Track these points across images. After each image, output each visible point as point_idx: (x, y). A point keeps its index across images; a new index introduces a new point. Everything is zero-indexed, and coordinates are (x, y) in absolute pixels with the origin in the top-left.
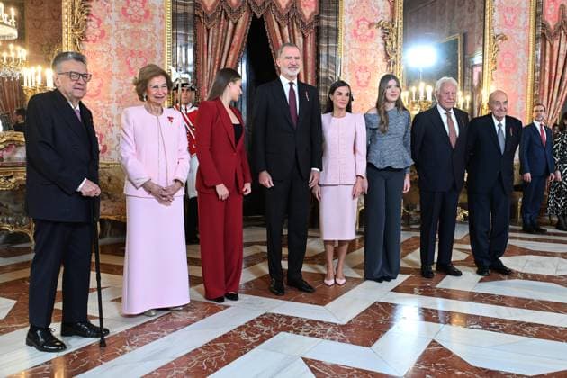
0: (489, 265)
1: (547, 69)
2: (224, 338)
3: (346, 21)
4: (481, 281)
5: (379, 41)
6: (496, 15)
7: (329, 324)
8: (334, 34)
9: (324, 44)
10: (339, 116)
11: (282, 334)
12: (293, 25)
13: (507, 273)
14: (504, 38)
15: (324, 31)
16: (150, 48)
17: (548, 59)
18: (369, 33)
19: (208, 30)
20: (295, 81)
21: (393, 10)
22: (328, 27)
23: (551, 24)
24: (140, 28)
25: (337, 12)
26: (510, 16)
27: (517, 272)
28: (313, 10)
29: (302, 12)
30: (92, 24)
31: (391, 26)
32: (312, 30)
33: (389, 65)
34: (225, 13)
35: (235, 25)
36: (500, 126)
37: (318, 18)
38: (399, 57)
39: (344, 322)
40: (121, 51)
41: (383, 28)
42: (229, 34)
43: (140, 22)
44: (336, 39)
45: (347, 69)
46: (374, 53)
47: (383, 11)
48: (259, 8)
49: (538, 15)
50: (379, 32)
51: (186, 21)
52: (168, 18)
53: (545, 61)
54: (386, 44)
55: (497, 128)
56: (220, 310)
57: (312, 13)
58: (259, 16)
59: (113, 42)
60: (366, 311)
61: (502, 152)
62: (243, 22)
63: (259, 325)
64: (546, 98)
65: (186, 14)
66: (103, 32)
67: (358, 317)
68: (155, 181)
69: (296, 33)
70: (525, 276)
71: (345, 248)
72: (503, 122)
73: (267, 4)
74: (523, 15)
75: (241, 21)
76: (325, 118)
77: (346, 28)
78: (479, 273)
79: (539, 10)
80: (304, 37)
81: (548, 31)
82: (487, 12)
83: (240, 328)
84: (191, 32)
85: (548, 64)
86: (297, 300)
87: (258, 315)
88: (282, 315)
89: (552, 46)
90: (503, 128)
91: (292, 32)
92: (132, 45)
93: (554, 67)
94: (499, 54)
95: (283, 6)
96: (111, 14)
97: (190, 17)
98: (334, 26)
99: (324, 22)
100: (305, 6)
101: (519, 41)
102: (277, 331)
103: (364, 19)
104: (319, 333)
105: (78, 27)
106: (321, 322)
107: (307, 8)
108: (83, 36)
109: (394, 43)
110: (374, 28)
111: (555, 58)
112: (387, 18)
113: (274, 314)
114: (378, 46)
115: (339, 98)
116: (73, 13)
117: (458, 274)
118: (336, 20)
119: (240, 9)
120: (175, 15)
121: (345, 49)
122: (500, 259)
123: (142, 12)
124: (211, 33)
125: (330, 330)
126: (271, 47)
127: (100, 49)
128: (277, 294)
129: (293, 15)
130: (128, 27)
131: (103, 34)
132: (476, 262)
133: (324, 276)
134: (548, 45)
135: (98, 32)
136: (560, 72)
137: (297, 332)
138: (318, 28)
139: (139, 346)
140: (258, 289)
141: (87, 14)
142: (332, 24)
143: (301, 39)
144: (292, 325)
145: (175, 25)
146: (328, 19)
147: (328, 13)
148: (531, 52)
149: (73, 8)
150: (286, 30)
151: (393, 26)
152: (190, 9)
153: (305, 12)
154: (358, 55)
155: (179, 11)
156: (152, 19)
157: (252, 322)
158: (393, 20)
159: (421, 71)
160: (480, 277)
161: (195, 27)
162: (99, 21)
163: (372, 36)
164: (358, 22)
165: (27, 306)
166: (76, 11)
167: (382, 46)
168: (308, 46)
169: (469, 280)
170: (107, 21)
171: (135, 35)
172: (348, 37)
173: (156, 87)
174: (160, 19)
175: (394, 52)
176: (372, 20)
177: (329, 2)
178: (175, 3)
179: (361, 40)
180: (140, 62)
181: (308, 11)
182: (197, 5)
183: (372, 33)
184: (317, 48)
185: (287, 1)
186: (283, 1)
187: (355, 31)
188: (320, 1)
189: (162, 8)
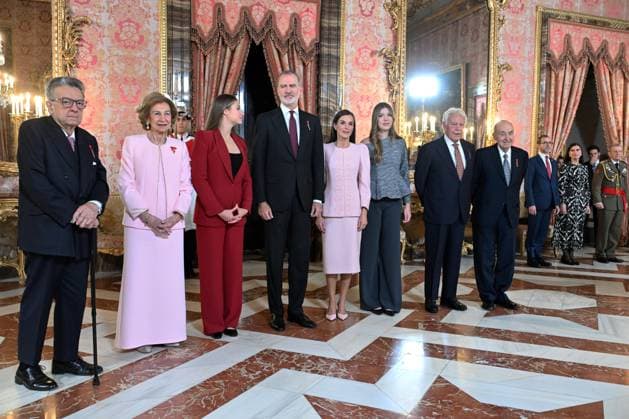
0: (494, 299)
1: (552, 100)
2: (223, 375)
3: (347, 49)
4: (486, 315)
5: (381, 70)
6: (501, 44)
7: (331, 360)
8: (335, 62)
9: (324, 73)
10: (343, 146)
11: (283, 371)
12: (293, 53)
13: (513, 307)
14: (508, 68)
15: (325, 59)
16: (145, 75)
17: (553, 90)
18: (371, 61)
19: (205, 57)
20: (296, 110)
21: (396, 38)
22: (329, 55)
23: (557, 54)
24: (133, 54)
25: (338, 40)
26: (515, 46)
27: (523, 306)
28: (314, 36)
29: (302, 40)
30: (84, 50)
31: (393, 55)
32: (312, 58)
33: (392, 94)
34: (223, 39)
35: (233, 52)
36: (505, 156)
37: (318, 46)
38: (402, 86)
39: (348, 358)
40: (113, 78)
41: (385, 56)
42: (227, 61)
43: (133, 48)
44: (338, 68)
45: (348, 99)
46: (376, 81)
47: (385, 39)
48: (258, 35)
49: (543, 45)
50: (381, 61)
51: (182, 47)
52: (163, 45)
53: (550, 92)
54: (388, 73)
55: (503, 160)
56: (219, 346)
57: (312, 41)
58: (257, 43)
59: (105, 68)
60: (369, 347)
61: (508, 183)
62: (241, 49)
63: (259, 361)
64: (550, 129)
65: (182, 40)
66: (95, 58)
67: (362, 353)
68: (153, 212)
69: (296, 61)
70: (531, 311)
71: (347, 282)
72: (509, 153)
73: (266, 31)
74: (528, 44)
75: (239, 47)
76: (328, 148)
77: (347, 56)
78: (484, 307)
79: (544, 40)
80: (304, 65)
81: (553, 61)
82: (492, 41)
83: (240, 365)
84: (187, 59)
85: (553, 95)
86: (298, 336)
87: (258, 351)
88: (283, 352)
89: (557, 77)
90: (509, 159)
91: (291, 60)
92: (125, 72)
93: (559, 98)
94: (504, 85)
95: (283, 32)
96: (104, 39)
97: (186, 44)
98: (335, 54)
99: (325, 50)
100: (305, 33)
101: (523, 70)
102: (278, 368)
103: (366, 47)
104: (322, 369)
105: (68, 53)
106: (323, 358)
107: (308, 35)
108: (74, 62)
109: (397, 72)
110: (376, 57)
111: (560, 89)
112: (390, 46)
113: (274, 351)
114: (380, 75)
115: (343, 126)
116: (63, 38)
117: (463, 308)
118: (338, 48)
119: (238, 35)
120: (170, 41)
121: (346, 79)
122: (506, 293)
123: (137, 38)
124: (208, 60)
125: (333, 366)
126: (270, 75)
127: (92, 75)
128: (277, 329)
129: (293, 42)
130: (121, 53)
131: (95, 61)
132: (481, 296)
133: (325, 312)
134: (553, 75)
135: (89, 59)
136: (565, 103)
137: (299, 369)
138: (319, 56)
139: (134, 384)
140: (257, 324)
141: (79, 40)
142: (333, 52)
143: (301, 68)
144: (293, 361)
145: (170, 51)
146: (329, 47)
147: (329, 40)
148: (536, 83)
149: (64, 33)
150: (286, 58)
151: (396, 54)
152: (186, 35)
153: (305, 39)
154: (360, 84)
155: (175, 37)
156: (146, 45)
157: (252, 359)
158: (396, 49)
159: (423, 101)
160: (486, 312)
161: (191, 54)
162: (90, 46)
163: (374, 64)
164: (360, 50)
165: (17, 343)
166: (67, 36)
167: (384, 75)
168: (309, 74)
169: (474, 314)
170: (99, 47)
171: (130, 61)
172: (350, 66)
173: (158, 113)
174: (154, 45)
175: (396, 81)
176: (374, 48)
177: (330, 29)
178: (170, 29)
179: (363, 69)
180: (134, 89)
181: (309, 37)
182: (193, 31)
183: (374, 61)
184: (318, 77)
185: (287, 27)
186: (283, 27)
187: (357, 59)
188: (321, 28)
189: (157, 33)
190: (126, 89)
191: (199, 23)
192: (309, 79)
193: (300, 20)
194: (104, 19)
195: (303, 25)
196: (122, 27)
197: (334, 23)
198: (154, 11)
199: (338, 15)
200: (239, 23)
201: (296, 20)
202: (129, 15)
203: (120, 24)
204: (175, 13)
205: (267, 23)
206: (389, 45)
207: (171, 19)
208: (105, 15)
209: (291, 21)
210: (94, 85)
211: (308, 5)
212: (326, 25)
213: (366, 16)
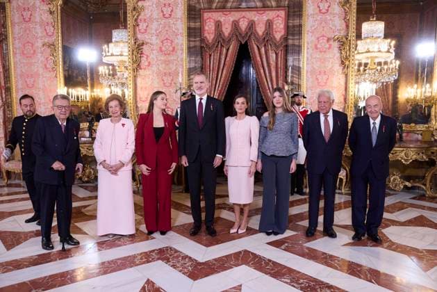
3: (308, 39)
5: (336, 51)
7: (193, 260)
8: (298, 50)
9: (289, 57)
10: (240, 119)
12: (268, 46)
15: (290, 48)
16: (176, 70)
18: (327, 46)
19: (210, 55)
21: (347, 26)
22: (294, 45)
24: (169, 58)
25: (300, 33)
28: (283, 33)
29: (274, 37)
30: (144, 59)
31: (344, 39)
33: (344, 68)
34: (221, 43)
35: (228, 50)
36: (374, 123)
37: (286, 39)
38: (351, 62)
40: (159, 73)
41: (339, 41)
42: (224, 56)
43: (169, 54)
44: (299, 53)
45: (309, 74)
46: (331, 60)
47: (339, 28)
48: (243, 38)
50: (336, 44)
51: (196, 51)
52: (185, 51)
54: (341, 53)
55: (372, 126)
57: (282, 36)
58: (243, 43)
59: (155, 68)
62: (233, 48)
65: (195, 46)
66: (149, 63)
73: (249, 34)
75: (231, 47)
77: (308, 43)
80: (277, 54)
84: (199, 58)
87: (163, 247)
90: (377, 126)
91: (267, 51)
92: (165, 69)
95: (261, 33)
96: (154, 52)
97: (198, 49)
98: (297, 44)
99: (290, 42)
100: (276, 32)
103: (323, 36)
105: (135, 62)
107: (278, 33)
108: (139, 66)
109: (348, 52)
110: (331, 42)
114: (335, 55)
116: (133, 54)
118: (300, 39)
119: (230, 39)
120: (189, 48)
121: (307, 60)
123: (171, 49)
124: (212, 57)
127: (148, 73)
129: (267, 39)
130: (162, 58)
131: (149, 64)
135: (147, 64)
138: (287, 46)
142: (296, 42)
143: (274, 55)
144: (171, 257)
145: (189, 54)
146: (293, 39)
147: (293, 35)
149: (133, 51)
150: (263, 50)
151: (347, 39)
152: (198, 44)
153: (276, 36)
154: (319, 63)
155: (191, 46)
156: (176, 52)
157: (153, 251)
158: (347, 35)
161: (201, 55)
162: (147, 56)
164: (318, 38)
166: (135, 53)
167: (339, 55)
168: (279, 59)
170: (152, 56)
171: (167, 63)
172: (310, 51)
174: (181, 52)
175: (347, 58)
176: (330, 36)
177: (294, 26)
178: (189, 41)
179: (321, 52)
180: (170, 79)
181: (279, 34)
182: (202, 40)
183: (330, 45)
184: (286, 61)
185: (263, 29)
186: (260, 30)
187: (316, 45)
188: (287, 27)
189: (182, 44)
190: (165, 78)
191: (206, 35)
192: (279, 62)
193: (272, 23)
194: (155, 40)
195: (274, 27)
196: (163, 44)
197: (297, 22)
198: (180, 31)
199: (300, 16)
200: (231, 31)
201: (269, 24)
202: (167, 36)
203: (162, 42)
204: (191, 31)
205: (250, 29)
206: (342, 32)
207: (189, 35)
208: (154, 38)
209: (266, 25)
210: (149, 78)
211: (278, 13)
212: (291, 24)
213: (324, 13)
